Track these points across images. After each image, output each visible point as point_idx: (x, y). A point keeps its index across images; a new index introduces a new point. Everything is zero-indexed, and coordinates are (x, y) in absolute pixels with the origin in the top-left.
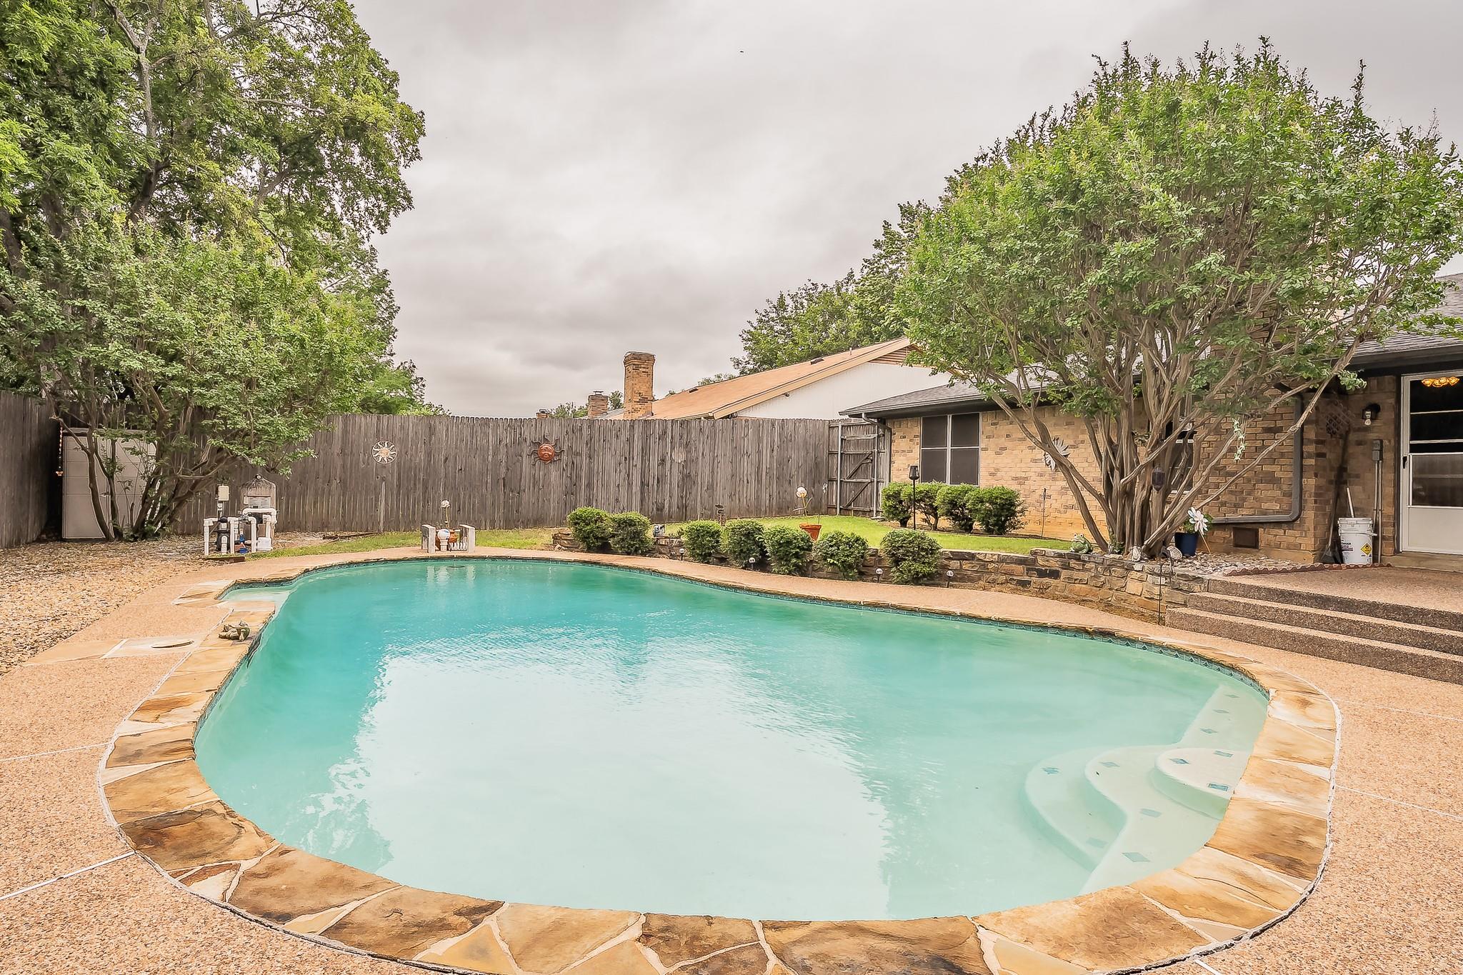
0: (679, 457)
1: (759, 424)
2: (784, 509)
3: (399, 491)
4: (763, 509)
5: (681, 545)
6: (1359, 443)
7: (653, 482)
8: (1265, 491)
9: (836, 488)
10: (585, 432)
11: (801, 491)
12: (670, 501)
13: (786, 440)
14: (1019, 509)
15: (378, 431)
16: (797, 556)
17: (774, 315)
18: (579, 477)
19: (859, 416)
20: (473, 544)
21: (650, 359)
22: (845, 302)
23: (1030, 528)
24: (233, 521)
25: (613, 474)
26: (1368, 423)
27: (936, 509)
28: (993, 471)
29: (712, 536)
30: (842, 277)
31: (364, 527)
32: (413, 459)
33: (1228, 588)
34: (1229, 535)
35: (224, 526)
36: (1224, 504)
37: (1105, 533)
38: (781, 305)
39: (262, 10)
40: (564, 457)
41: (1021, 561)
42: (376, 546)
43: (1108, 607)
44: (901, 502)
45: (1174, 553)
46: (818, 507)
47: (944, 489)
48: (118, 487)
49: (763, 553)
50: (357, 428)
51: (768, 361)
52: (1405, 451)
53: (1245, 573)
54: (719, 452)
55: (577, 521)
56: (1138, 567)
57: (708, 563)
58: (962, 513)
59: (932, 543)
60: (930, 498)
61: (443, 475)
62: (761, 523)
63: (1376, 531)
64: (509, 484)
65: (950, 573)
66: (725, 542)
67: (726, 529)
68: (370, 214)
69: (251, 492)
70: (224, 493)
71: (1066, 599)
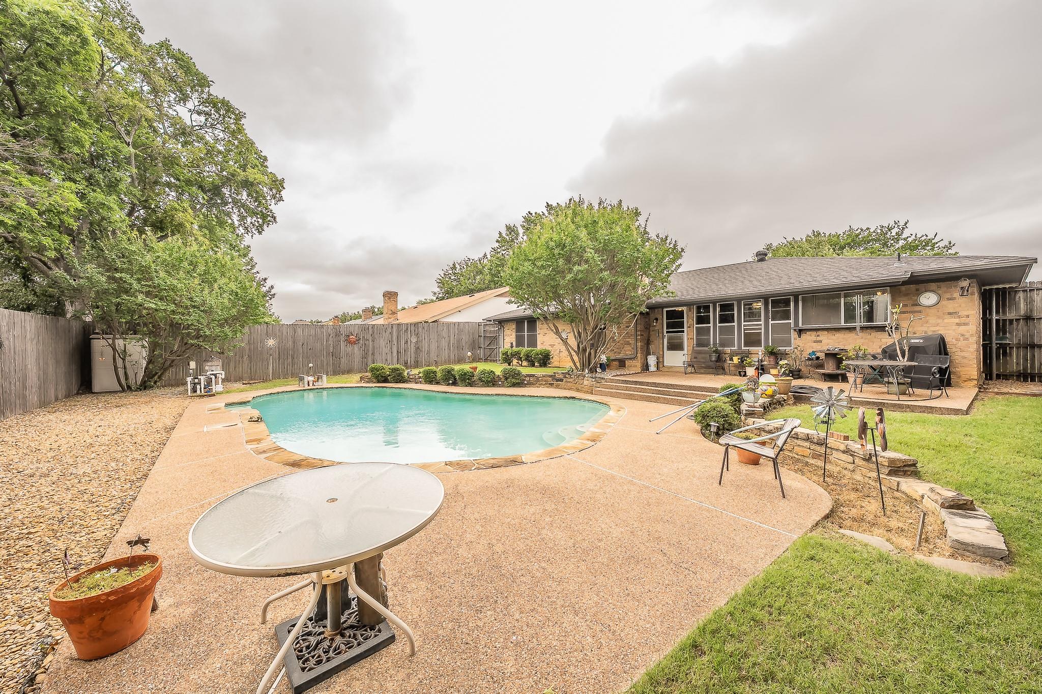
0: (414, 340)
1: (449, 325)
2: (460, 361)
3: (279, 360)
4: (452, 361)
5: (420, 378)
6: (653, 331)
7: (402, 351)
8: (627, 348)
9: (482, 350)
10: (371, 330)
11: (469, 354)
12: (411, 360)
13: (460, 331)
14: (551, 357)
15: (267, 332)
16: (468, 379)
17: (451, 272)
18: (368, 350)
19: (491, 321)
20: (325, 382)
21: (396, 294)
22: (483, 267)
23: (556, 364)
24: (202, 378)
25: (384, 348)
26: (655, 324)
27: (521, 358)
28: (542, 342)
29: (434, 373)
30: (481, 256)
31: (262, 378)
32: (286, 345)
33: (612, 381)
34: (617, 363)
35: (196, 381)
36: (615, 352)
37: (578, 365)
38: (454, 267)
39: (194, 124)
40: (361, 342)
41: (550, 376)
42: (275, 386)
43: (578, 390)
44: (508, 356)
45: (599, 370)
46: (475, 359)
47: (524, 350)
48: (128, 365)
49: (455, 379)
50: (256, 331)
51: (449, 293)
52: (665, 334)
53: (617, 375)
54: (432, 337)
55: (372, 370)
56: (587, 376)
57: (432, 384)
58: (531, 359)
59: (519, 371)
60: (519, 354)
61: (301, 351)
62: (453, 367)
63: (658, 360)
64: (335, 355)
65: (526, 382)
66: (439, 375)
67: (439, 370)
68: (253, 225)
69: (209, 364)
70: (193, 365)
71: (565, 389)
